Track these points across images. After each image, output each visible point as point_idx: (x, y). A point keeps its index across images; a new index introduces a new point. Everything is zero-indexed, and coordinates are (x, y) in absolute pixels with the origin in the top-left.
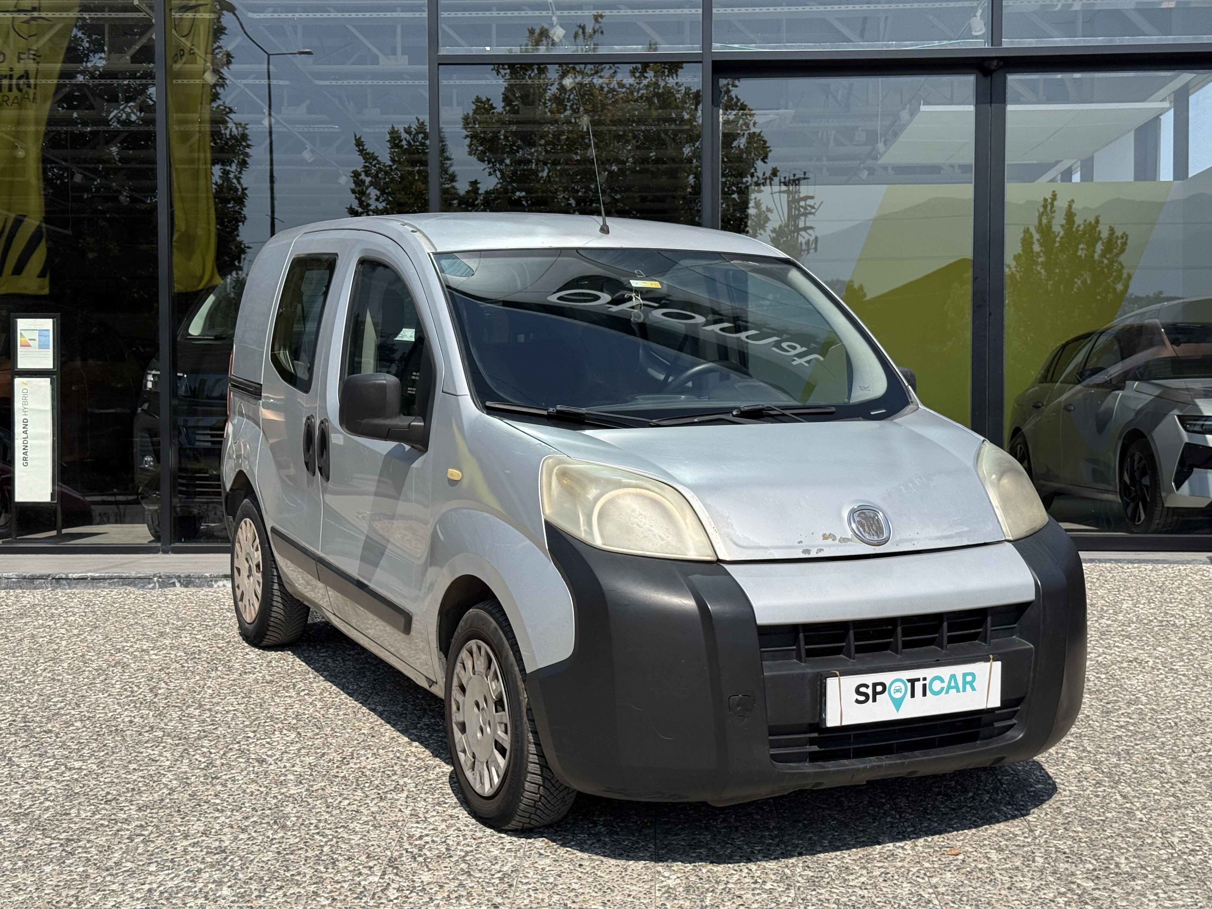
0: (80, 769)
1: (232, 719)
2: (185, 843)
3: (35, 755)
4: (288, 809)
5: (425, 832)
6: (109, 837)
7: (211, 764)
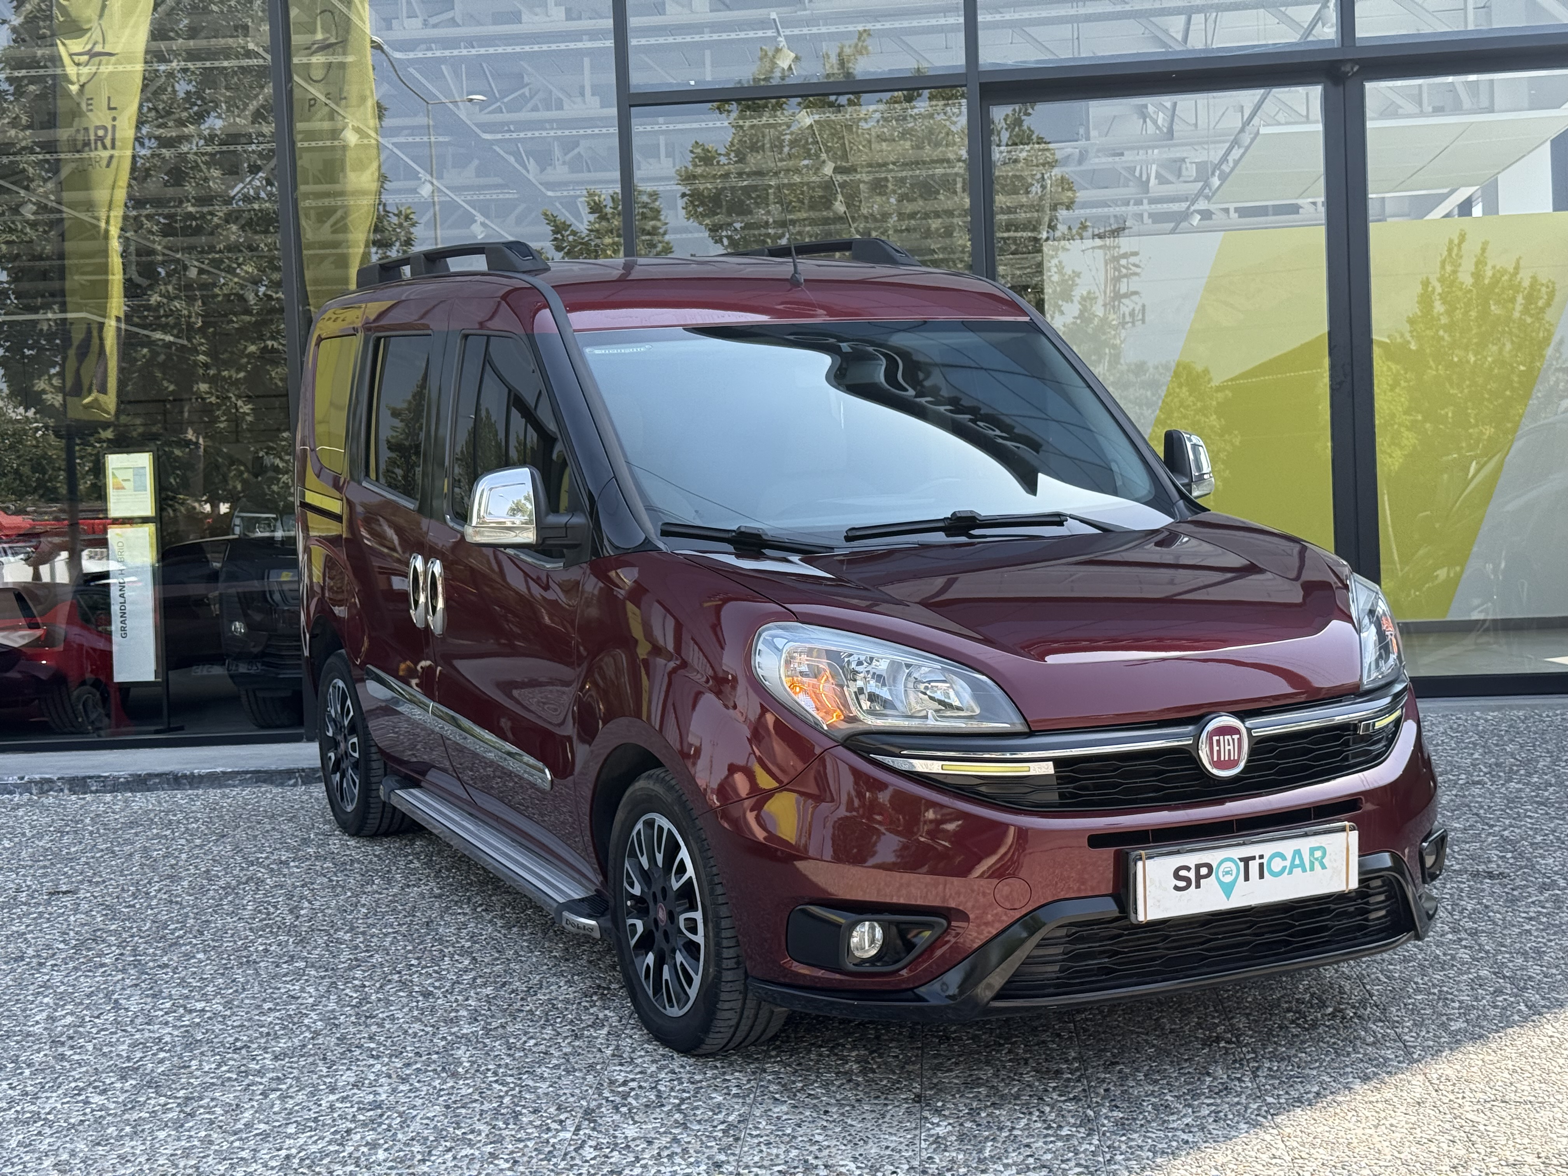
0: (203, 1010)
1: (392, 943)
2: (332, 1097)
3: (147, 996)
4: (460, 1052)
5: (631, 1076)
6: (237, 1094)
7: (365, 999)
